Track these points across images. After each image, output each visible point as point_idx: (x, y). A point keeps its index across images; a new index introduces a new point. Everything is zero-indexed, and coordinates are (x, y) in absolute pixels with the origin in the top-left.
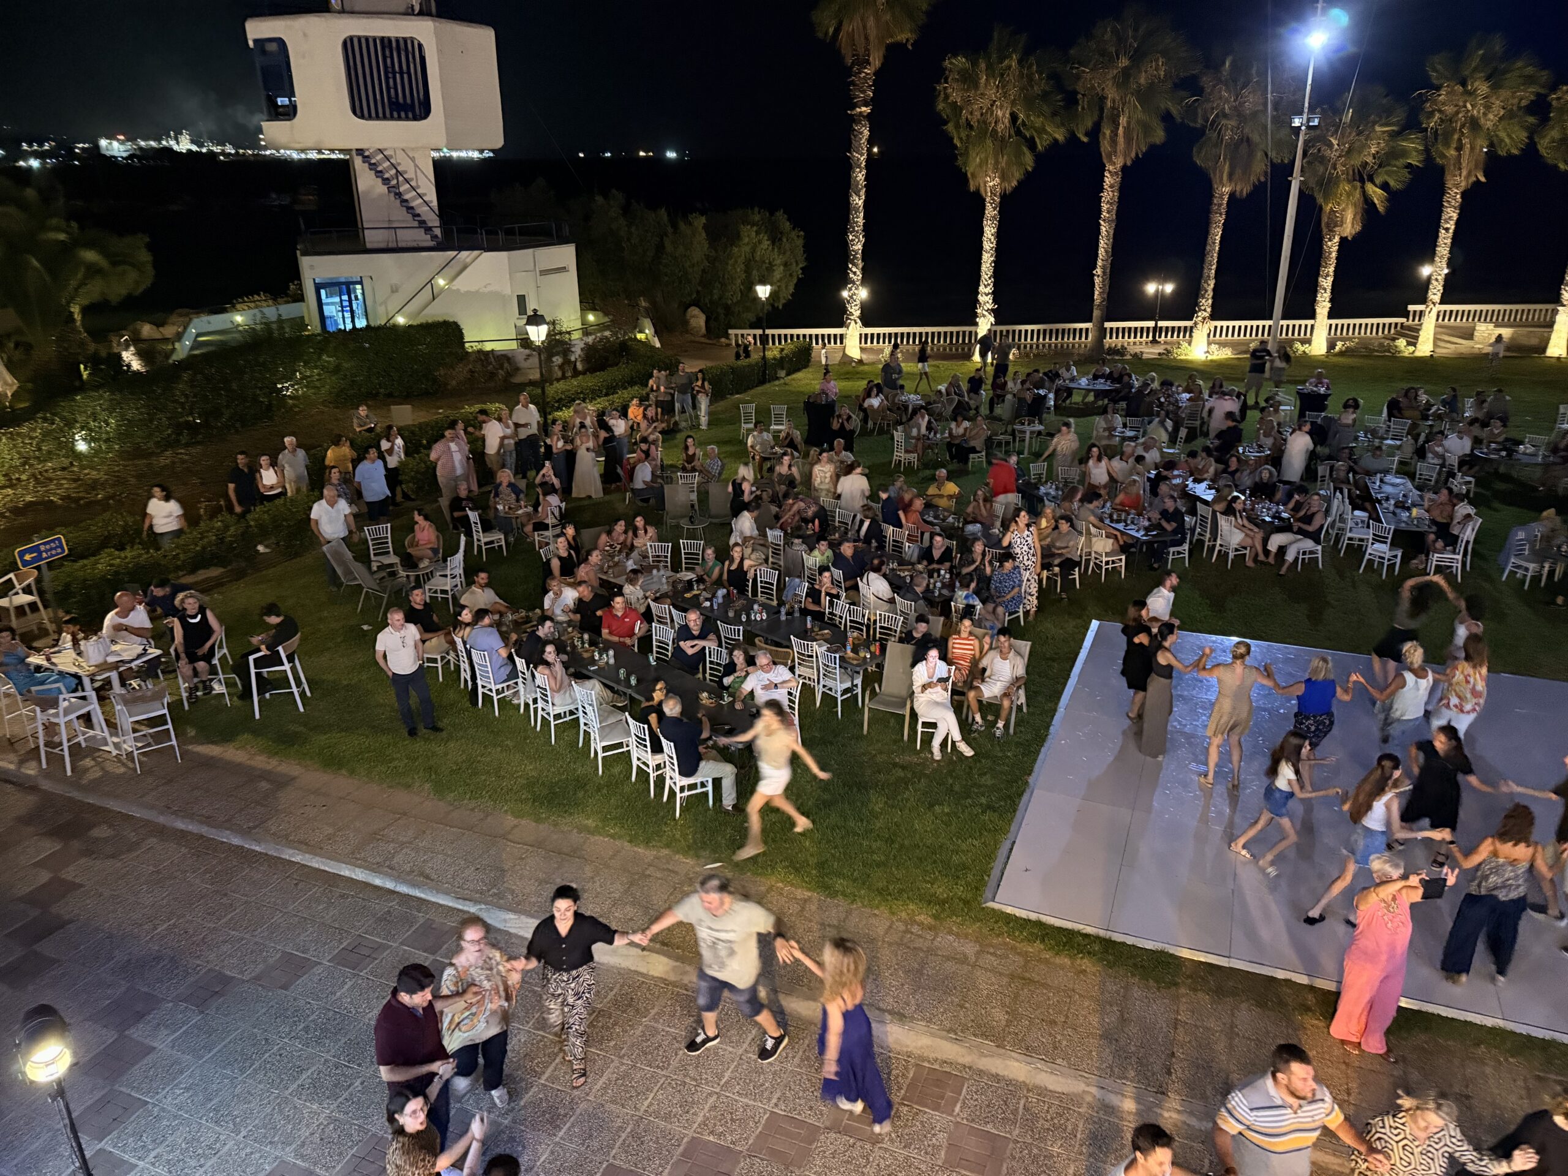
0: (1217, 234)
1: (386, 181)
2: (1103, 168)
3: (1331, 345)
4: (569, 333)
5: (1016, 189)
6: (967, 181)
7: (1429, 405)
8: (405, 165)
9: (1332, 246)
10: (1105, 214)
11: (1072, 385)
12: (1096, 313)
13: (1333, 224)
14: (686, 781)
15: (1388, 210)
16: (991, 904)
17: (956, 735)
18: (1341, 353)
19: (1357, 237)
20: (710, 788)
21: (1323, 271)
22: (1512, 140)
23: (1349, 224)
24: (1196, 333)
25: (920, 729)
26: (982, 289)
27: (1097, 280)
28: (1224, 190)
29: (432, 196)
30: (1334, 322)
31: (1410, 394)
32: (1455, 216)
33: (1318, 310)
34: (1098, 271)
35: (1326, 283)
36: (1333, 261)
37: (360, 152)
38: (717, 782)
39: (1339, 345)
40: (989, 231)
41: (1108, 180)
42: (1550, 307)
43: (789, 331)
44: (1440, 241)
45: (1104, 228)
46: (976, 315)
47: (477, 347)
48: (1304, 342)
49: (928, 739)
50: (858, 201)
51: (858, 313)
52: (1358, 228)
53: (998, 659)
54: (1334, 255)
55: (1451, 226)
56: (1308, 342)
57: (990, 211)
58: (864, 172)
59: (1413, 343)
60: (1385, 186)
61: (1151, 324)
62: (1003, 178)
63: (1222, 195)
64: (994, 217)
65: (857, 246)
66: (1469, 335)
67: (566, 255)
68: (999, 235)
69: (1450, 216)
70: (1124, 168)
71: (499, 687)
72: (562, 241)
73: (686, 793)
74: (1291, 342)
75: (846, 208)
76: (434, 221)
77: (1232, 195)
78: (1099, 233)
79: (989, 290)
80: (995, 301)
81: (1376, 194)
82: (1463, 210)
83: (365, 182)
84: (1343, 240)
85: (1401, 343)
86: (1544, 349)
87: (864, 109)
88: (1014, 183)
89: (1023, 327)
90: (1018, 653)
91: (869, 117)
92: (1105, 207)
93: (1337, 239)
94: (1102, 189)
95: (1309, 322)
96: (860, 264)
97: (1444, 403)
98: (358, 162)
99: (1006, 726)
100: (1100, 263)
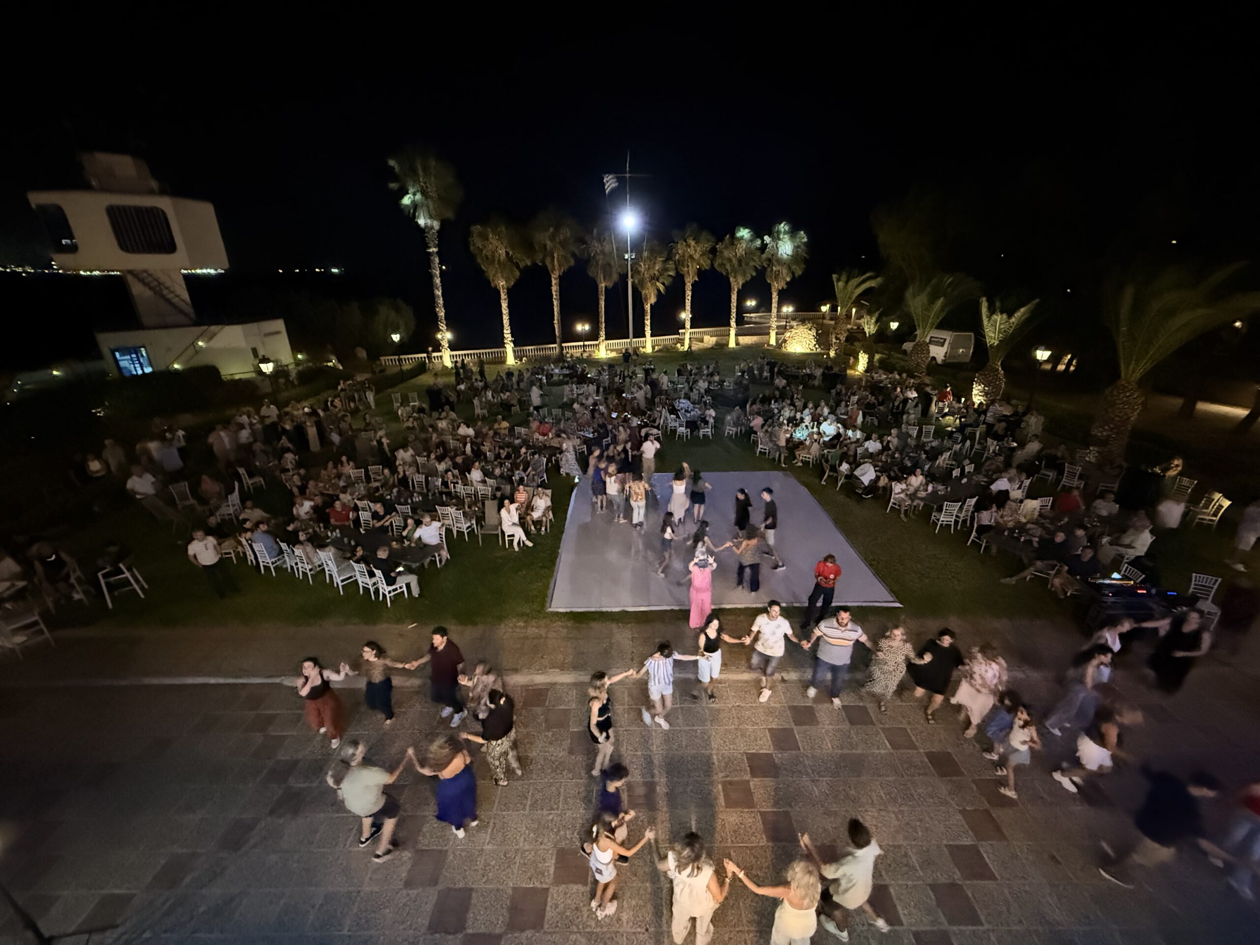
0: (602, 304)
1: (151, 288)
2: (550, 277)
3: (653, 348)
4: (287, 366)
5: (513, 286)
6: (489, 283)
7: (691, 370)
8: (163, 278)
9: (648, 307)
10: (554, 297)
11: (552, 372)
12: (558, 340)
13: (647, 299)
14: (391, 588)
16: (550, 610)
17: (524, 538)
18: (657, 351)
19: (656, 303)
20: (405, 589)
21: (646, 318)
22: (706, 264)
23: (653, 300)
24: (601, 346)
25: (507, 539)
26: (505, 331)
27: (556, 326)
28: (602, 285)
29: (185, 296)
30: (653, 338)
31: (684, 366)
33: (646, 333)
34: (556, 322)
35: (648, 322)
36: (649, 314)
37: (130, 272)
38: (408, 586)
39: (656, 348)
40: (504, 305)
41: (554, 282)
42: (728, 328)
43: (413, 356)
44: (687, 304)
45: (555, 303)
46: (504, 343)
47: (229, 378)
48: (643, 347)
49: (511, 542)
50: (439, 293)
51: (447, 345)
52: (656, 300)
53: (538, 499)
54: (649, 311)
55: (689, 298)
56: (644, 347)
57: (503, 296)
58: (439, 279)
59: (683, 345)
60: (663, 284)
61: (581, 343)
62: (507, 281)
63: (602, 287)
64: (505, 299)
65: (442, 314)
66: (702, 341)
67: (279, 325)
68: (509, 307)
69: (689, 294)
70: (560, 276)
71: (273, 560)
72: (274, 317)
73: (392, 594)
74: (638, 348)
75: (433, 297)
76: (190, 310)
77: (606, 287)
78: (553, 305)
79: (509, 331)
80: (512, 337)
81: (662, 288)
82: (693, 291)
84: (651, 305)
85: (679, 345)
86: (728, 345)
87: (434, 249)
88: (512, 283)
89: (527, 348)
90: (547, 495)
91: (437, 253)
92: (554, 293)
93: (649, 305)
94: (551, 286)
95: (644, 339)
96: (444, 322)
97: (697, 368)
98: (130, 278)
99: (546, 529)
100: (556, 318)
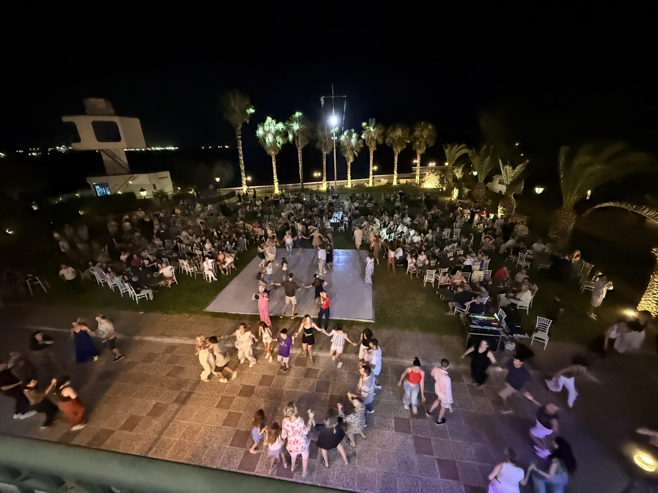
0: (325, 163)
3: (352, 185)
8: (116, 153)
12: (301, 181)
13: (349, 160)
15: (358, 156)
16: (204, 310)
18: (354, 187)
21: (348, 169)
23: (351, 160)
24: (323, 184)
27: (300, 174)
29: (126, 161)
30: (352, 180)
32: (372, 157)
33: (348, 177)
34: (300, 172)
35: (349, 172)
36: (350, 168)
37: (102, 150)
39: (354, 185)
40: (274, 164)
41: (299, 151)
44: (370, 162)
45: (300, 162)
50: (241, 158)
51: (245, 183)
52: (353, 160)
54: (350, 166)
55: (372, 159)
56: (347, 185)
57: (273, 159)
58: (242, 151)
59: (368, 183)
60: (356, 151)
61: (317, 183)
62: (275, 152)
63: (324, 154)
64: (274, 161)
66: (380, 181)
67: (167, 174)
73: (139, 298)
76: (127, 166)
79: (276, 177)
81: (356, 154)
83: (105, 158)
85: (366, 184)
86: (392, 184)
87: (239, 137)
88: (278, 153)
93: (350, 163)
